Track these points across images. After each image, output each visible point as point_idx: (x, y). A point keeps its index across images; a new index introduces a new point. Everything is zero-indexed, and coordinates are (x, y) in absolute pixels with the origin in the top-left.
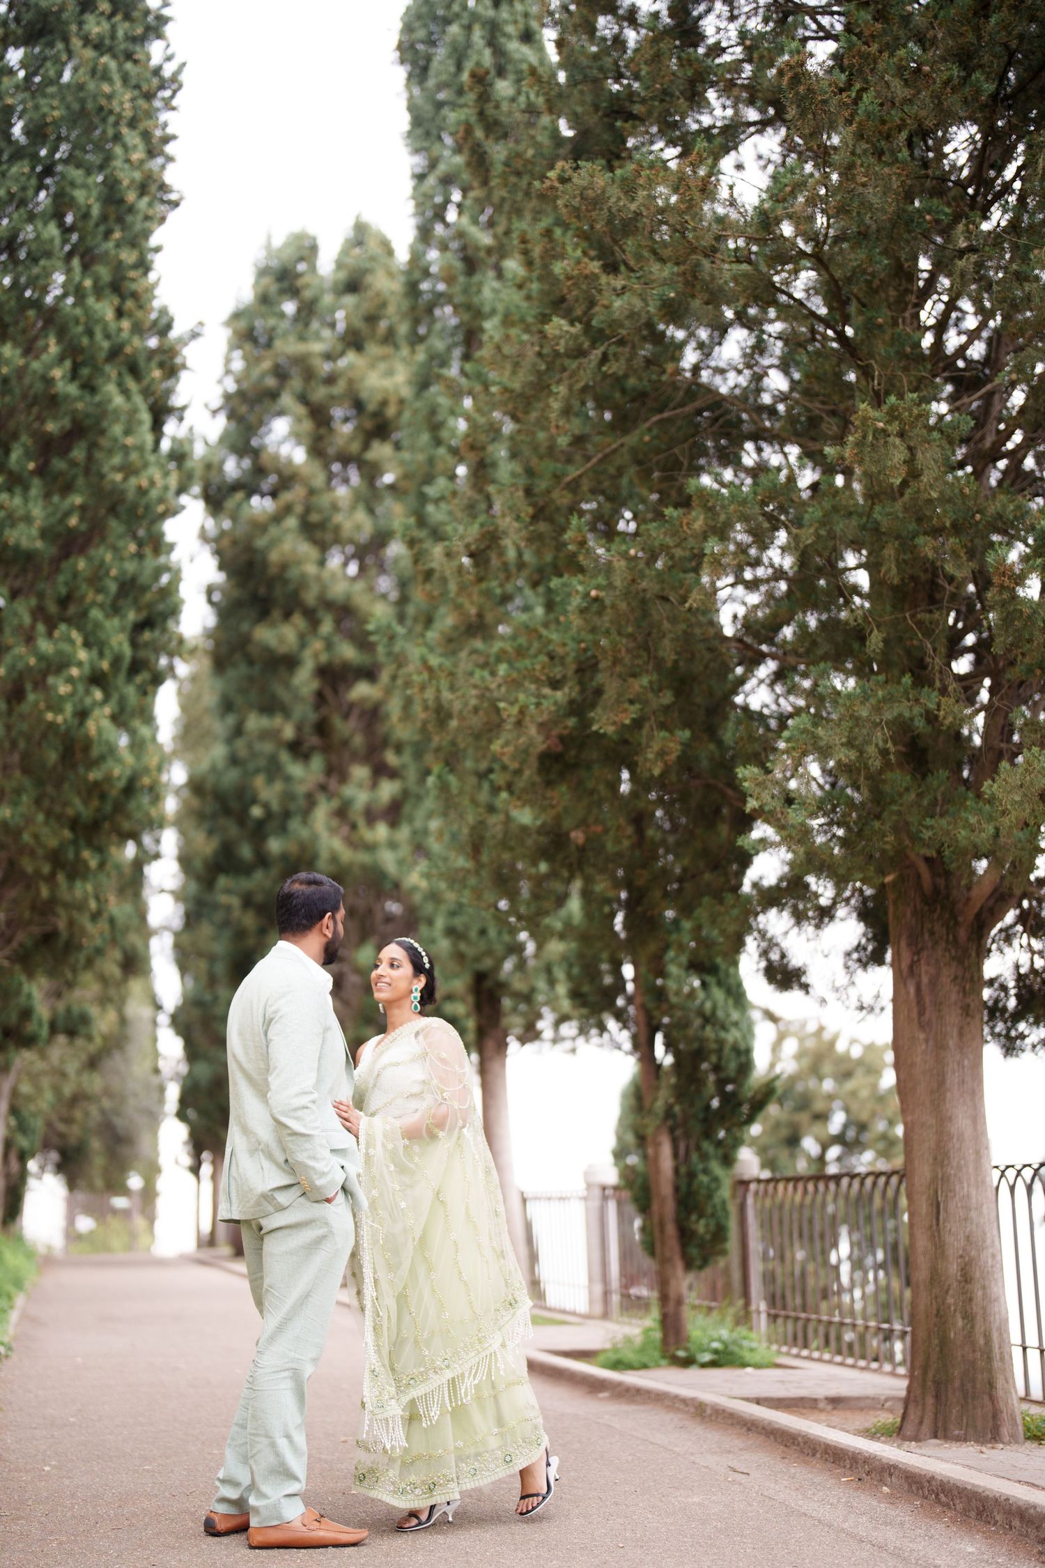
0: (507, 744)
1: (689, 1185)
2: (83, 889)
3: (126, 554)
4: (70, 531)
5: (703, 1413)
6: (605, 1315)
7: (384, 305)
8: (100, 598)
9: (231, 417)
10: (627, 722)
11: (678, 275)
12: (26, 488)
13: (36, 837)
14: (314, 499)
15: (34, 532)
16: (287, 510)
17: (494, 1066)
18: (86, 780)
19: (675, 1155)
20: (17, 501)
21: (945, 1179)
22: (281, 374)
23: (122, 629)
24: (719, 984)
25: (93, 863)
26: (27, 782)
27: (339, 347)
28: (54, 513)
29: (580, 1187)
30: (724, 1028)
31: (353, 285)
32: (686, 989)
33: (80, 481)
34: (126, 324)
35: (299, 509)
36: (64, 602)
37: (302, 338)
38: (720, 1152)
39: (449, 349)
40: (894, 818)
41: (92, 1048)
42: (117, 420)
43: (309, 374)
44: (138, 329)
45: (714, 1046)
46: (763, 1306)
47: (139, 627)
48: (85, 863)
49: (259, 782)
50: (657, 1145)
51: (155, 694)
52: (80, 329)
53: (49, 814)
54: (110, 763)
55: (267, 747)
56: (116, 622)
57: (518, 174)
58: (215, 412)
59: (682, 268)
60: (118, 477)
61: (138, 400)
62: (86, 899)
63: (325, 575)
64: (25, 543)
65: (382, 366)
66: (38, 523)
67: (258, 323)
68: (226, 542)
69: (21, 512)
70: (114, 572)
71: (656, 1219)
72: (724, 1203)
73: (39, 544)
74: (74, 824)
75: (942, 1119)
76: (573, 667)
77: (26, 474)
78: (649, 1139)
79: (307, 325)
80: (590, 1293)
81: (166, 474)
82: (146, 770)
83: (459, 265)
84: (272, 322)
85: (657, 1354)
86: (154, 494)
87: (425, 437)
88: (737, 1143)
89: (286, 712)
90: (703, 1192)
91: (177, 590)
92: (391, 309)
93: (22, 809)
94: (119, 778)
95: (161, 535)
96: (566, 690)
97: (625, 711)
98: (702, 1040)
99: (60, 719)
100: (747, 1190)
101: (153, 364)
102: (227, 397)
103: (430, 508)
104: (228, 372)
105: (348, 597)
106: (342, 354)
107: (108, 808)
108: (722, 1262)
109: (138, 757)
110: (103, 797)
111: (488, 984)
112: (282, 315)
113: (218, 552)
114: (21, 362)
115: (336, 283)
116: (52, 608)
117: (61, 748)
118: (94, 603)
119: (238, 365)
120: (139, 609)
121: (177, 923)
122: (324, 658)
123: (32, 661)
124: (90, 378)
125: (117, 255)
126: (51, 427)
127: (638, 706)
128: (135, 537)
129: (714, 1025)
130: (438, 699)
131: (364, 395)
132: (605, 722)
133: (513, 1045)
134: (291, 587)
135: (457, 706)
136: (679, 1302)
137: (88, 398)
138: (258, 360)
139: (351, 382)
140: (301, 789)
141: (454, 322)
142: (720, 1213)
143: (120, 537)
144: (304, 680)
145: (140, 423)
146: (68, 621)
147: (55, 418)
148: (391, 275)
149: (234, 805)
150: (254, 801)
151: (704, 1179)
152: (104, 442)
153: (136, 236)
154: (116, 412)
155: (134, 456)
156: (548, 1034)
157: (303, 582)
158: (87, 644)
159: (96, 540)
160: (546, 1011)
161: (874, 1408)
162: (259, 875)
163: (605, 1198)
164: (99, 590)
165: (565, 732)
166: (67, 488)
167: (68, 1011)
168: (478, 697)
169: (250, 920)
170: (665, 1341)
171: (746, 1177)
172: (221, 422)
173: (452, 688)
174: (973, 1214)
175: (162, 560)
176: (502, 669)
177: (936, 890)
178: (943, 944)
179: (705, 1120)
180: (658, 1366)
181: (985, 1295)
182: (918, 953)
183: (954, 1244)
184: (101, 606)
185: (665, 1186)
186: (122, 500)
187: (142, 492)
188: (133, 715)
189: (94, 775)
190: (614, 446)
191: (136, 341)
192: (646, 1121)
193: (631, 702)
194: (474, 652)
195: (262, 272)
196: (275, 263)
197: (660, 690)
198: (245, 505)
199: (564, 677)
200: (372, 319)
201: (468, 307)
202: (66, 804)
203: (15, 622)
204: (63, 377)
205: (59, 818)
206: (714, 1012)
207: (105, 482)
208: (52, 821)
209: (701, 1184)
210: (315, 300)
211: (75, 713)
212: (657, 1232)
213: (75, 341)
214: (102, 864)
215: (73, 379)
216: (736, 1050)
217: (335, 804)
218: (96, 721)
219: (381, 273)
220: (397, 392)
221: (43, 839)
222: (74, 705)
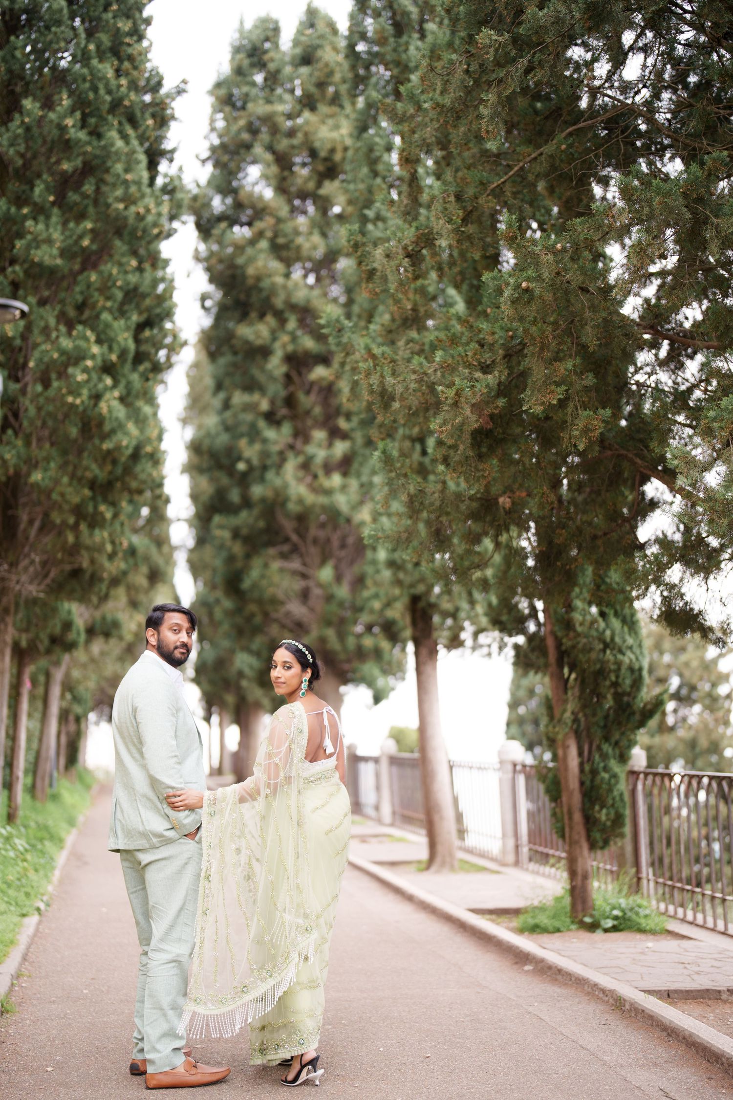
0: (444, 422)
1: (592, 781)
2: (101, 535)
3: (129, 268)
4: (84, 250)
5: (622, 1009)
6: (517, 864)
7: (331, 73)
8: (109, 304)
9: (215, 166)
10: (555, 402)
12: (48, 217)
13: (62, 495)
14: (282, 226)
15: (55, 252)
16: (260, 235)
17: (428, 669)
18: (101, 450)
19: (580, 754)
20: (41, 227)
22: (253, 130)
23: (128, 328)
24: (616, 614)
25: (108, 515)
26: (54, 452)
27: (298, 107)
28: (71, 236)
29: (495, 760)
30: (621, 652)
31: (307, 59)
32: (588, 618)
33: (91, 210)
34: (123, 81)
35: (269, 234)
36: (80, 307)
37: (269, 101)
38: (617, 752)
42: (118, 160)
43: (275, 130)
44: (134, 87)
45: (613, 667)
46: (651, 875)
47: (140, 327)
48: (102, 514)
49: (243, 443)
50: (566, 748)
52: (87, 85)
53: (73, 476)
54: (119, 436)
55: (249, 417)
56: (122, 322)
58: (204, 162)
60: (121, 206)
61: (135, 142)
62: (103, 544)
63: (290, 284)
64: (47, 261)
65: (330, 122)
66: (58, 244)
67: (236, 91)
68: (214, 261)
69: (44, 236)
70: (119, 283)
71: (565, 809)
72: (621, 795)
73: (59, 261)
74: (92, 485)
76: (501, 353)
77: (48, 205)
78: (559, 743)
79: (272, 90)
80: (504, 845)
81: (159, 204)
82: (149, 440)
83: (390, 29)
84: (245, 89)
85: (567, 920)
86: (150, 219)
87: (365, 170)
88: (632, 744)
89: (262, 390)
90: (604, 786)
91: (171, 297)
92: (337, 77)
93: (51, 473)
94: (127, 447)
95: (158, 252)
96: (496, 373)
97: (552, 392)
98: (603, 663)
99: (78, 401)
100: (637, 779)
101: (147, 115)
102: (213, 149)
103: (370, 226)
104: (213, 129)
105: (308, 301)
106: (300, 113)
107: (119, 470)
108: (618, 843)
109: (142, 431)
110: (114, 462)
111: (421, 604)
112: (254, 84)
113: (208, 269)
114: (40, 113)
115: (294, 57)
116: (72, 313)
117: (80, 425)
118: (104, 308)
119: (220, 124)
120: (140, 313)
121: (191, 543)
122: (290, 348)
123: (56, 355)
124: (96, 126)
125: (115, 24)
126: (66, 166)
128: (135, 253)
129: (612, 650)
130: (382, 383)
131: (317, 144)
132: (534, 403)
133: (442, 651)
134: (264, 294)
135: (399, 389)
136: (585, 877)
137: (95, 143)
138: (236, 119)
139: (306, 134)
140: (275, 449)
141: (386, 76)
142: (618, 804)
143: (123, 255)
144: (276, 365)
145: (138, 162)
146: (84, 323)
147: (69, 160)
148: (336, 50)
149: (225, 461)
150: (239, 458)
151: (606, 776)
152: (109, 178)
153: (130, 9)
154: (117, 153)
155: (133, 189)
156: (469, 643)
157: (273, 290)
158: (99, 341)
159: (105, 258)
160: (467, 624)
162: (244, 514)
163: (516, 773)
164: (108, 298)
165: (496, 411)
166: (81, 216)
168: (416, 381)
169: (238, 548)
170: (573, 905)
171: (636, 769)
172: (209, 168)
173: (394, 374)
175: (160, 274)
179: (605, 726)
180: (569, 930)
184: (110, 310)
185: (573, 781)
186: (125, 225)
187: (140, 218)
188: (137, 397)
189: (107, 445)
190: (534, 155)
191: (133, 96)
192: (556, 729)
193: (558, 384)
194: (412, 340)
195: (237, 50)
196: (245, 42)
197: (582, 373)
198: (228, 232)
199: (494, 362)
200: (321, 85)
201: (398, 63)
202: (85, 469)
203: (42, 324)
204: (74, 126)
205: (80, 480)
206: (612, 639)
207: (110, 211)
208: (75, 482)
209: (603, 779)
210: (278, 71)
211: (90, 397)
212: (566, 817)
213: (84, 96)
214: (116, 516)
215: (83, 127)
216: (631, 669)
217: (301, 459)
218: (107, 401)
219: (328, 49)
220: (342, 142)
221: (68, 497)
222: (90, 390)
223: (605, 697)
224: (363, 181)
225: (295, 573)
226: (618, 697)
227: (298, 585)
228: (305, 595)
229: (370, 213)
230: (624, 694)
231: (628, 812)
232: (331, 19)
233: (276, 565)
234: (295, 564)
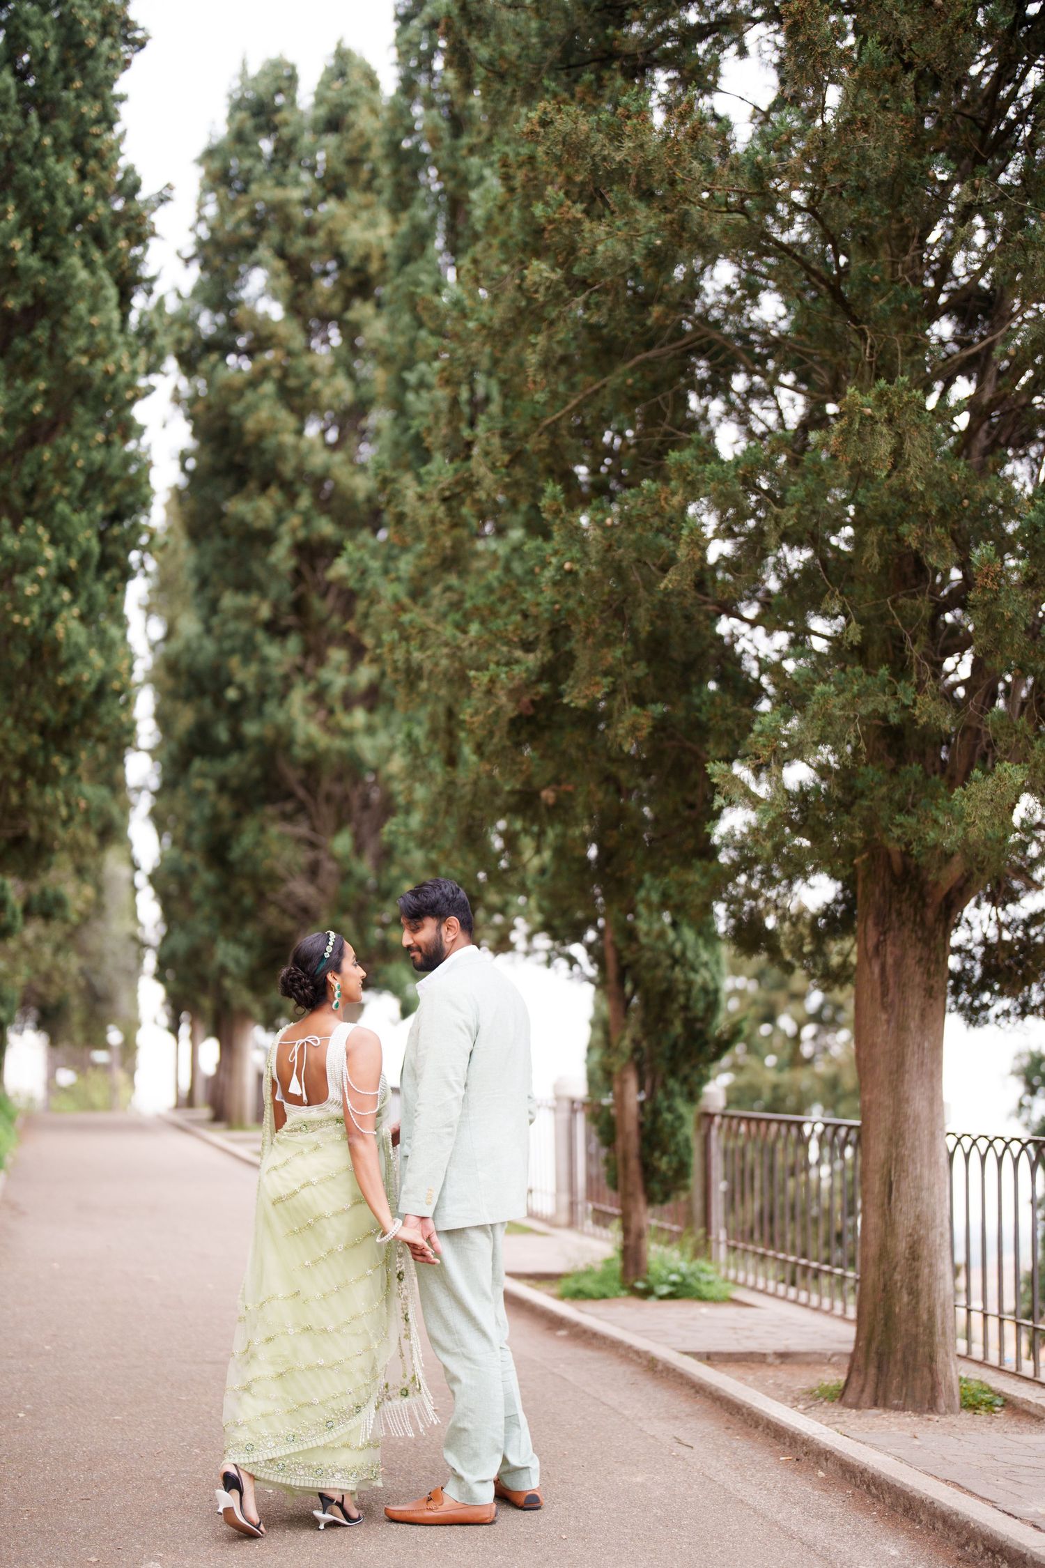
0: (476, 713)
1: (654, 1122)
2: (54, 795)
3: (93, 443)
4: (34, 417)
5: (654, 1368)
6: (572, 1224)
7: (367, 146)
8: (67, 491)
9: (204, 266)
10: (599, 695)
11: (665, 224)
14: (294, 362)
16: (264, 372)
18: (55, 684)
19: (641, 1091)
21: (899, 1159)
22: (258, 222)
23: (91, 524)
24: (691, 923)
25: (63, 769)
27: (320, 193)
28: (17, 399)
29: (550, 1097)
30: (693, 969)
31: (334, 123)
32: (656, 927)
33: (44, 363)
34: (89, 186)
35: (276, 372)
36: (29, 494)
37: (279, 184)
38: (685, 1089)
39: (433, 219)
40: (865, 813)
41: (68, 928)
42: (81, 297)
43: (287, 224)
44: (102, 194)
45: (682, 987)
46: (722, 1235)
47: (108, 521)
48: (55, 767)
50: (623, 1082)
51: (124, 590)
52: (40, 192)
53: (18, 718)
54: (79, 667)
55: (243, 627)
56: (84, 516)
57: (502, 77)
58: (188, 262)
59: (669, 217)
60: (84, 360)
61: (104, 275)
62: (56, 806)
63: (304, 445)
65: (364, 216)
66: (1, 410)
67: (233, 162)
68: (199, 405)
70: (80, 463)
71: (619, 1155)
72: (687, 1140)
73: (2, 433)
74: (43, 729)
75: (900, 1101)
76: (547, 628)
78: (616, 1075)
79: (285, 167)
80: (557, 1202)
81: (133, 356)
82: (116, 674)
83: (444, 125)
84: (248, 163)
85: (616, 1285)
86: (122, 379)
87: (406, 318)
88: (704, 1080)
90: (667, 1130)
91: (148, 482)
92: (374, 152)
94: (89, 683)
95: (131, 420)
96: (539, 653)
97: (597, 684)
98: (671, 982)
99: (27, 621)
100: (711, 1122)
101: (119, 232)
102: (201, 243)
103: (410, 397)
104: (201, 218)
106: (324, 200)
108: (683, 1196)
109: (108, 661)
110: (72, 701)
112: (258, 156)
115: (316, 121)
116: (18, 501)
117: (28, 651)
118: (60, 496)
119: (211, 210)
120: (107, 503)
121: (155, 783)
122: (301, 534)
124: (52, 249)
125: (78, 107)
126: (12, 303)
127: (610, 679)
128: (101, 422)
129: (683, 966)
130: (408, 660)
131: (346, 247)
132: (575, 697)
134: (268, 457)
135: (428, 666)
136: (640, 1236)
137: (50, 271)
138: (233, 205)
139: (331, 233)
141: (436, 187)
142: (683, 1151)
143: (87, 425)
144: (281, 555)
145: (107, 300)
146: (35, 515)
147: (16, 293)
148: (374, 112)
149: (211, 686)
150: (229, 683)
151: (668, 1117)
152: (69, 322)
153: (98, 84)
154: (81, 287)
155: (100, 337)
157: (280, 453)
158: (54, 542)
159: (63, 428)
160: (519, 922)
161: (821, 1363)
162: (234, 759)
163: (573, 1111)
164: (66, 483)
165: (537, 698)
166: (31, 372)
167: (43, 893)
168: (448, 657)
169: (225, 805)
170: (625, 1271)
171: (710, 1110)
172: (195, 270)
174: (924, 1194)
175: (131, 446)
176: (474, 628)
177: (906, 870)
178: (910, 925)
179: (671, 1059)
180: (617, 1296)
181: (931, 1273)
182: (884, 933)
183: (904, 1223)
184: (68, 499)
185: (630, 1124)
186: (89, 385)
187: (109, 377)
188: (101, 614)
189: (63, 679)
190: (596, 386)
191: (101, 207)
192: (613, 1060)
193: (604, 674)
195: (237, 106)
196: (248, 94)
197: (634, 661)
198: (220, 366)
199: (537, 638)
200: (354, 162)
202: (34, 709)
204: (24, 248)
205: (28, 722)
206: (683, 953)
207: (70, 365)
208: (21, 726)
209: (665, 1121)
210: (293, 140)
211: (42, 615)
212: (620, 1165)
213: (36, 207)
214: (73, 769)
215: (34, 249)
216: (705, 990)
217: (311, 688)
218: (64, 622)
219: (364, 110)
220: (380, 246)
221: (12, 744)
222: (42, 606)
223: (672, 1023)
224: (403, 333)
225: (300, 840)
226: (689, 1023)
227: (303, 857)
228: (313, 871)
229: (411, 377)
230: (696, 1020)
231: (696, 1161)
232: (368, 67)
233: (275, 830)
234: (302, 829)
